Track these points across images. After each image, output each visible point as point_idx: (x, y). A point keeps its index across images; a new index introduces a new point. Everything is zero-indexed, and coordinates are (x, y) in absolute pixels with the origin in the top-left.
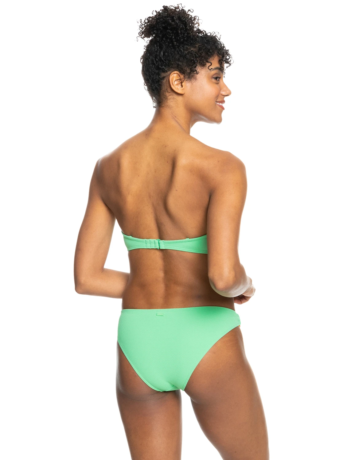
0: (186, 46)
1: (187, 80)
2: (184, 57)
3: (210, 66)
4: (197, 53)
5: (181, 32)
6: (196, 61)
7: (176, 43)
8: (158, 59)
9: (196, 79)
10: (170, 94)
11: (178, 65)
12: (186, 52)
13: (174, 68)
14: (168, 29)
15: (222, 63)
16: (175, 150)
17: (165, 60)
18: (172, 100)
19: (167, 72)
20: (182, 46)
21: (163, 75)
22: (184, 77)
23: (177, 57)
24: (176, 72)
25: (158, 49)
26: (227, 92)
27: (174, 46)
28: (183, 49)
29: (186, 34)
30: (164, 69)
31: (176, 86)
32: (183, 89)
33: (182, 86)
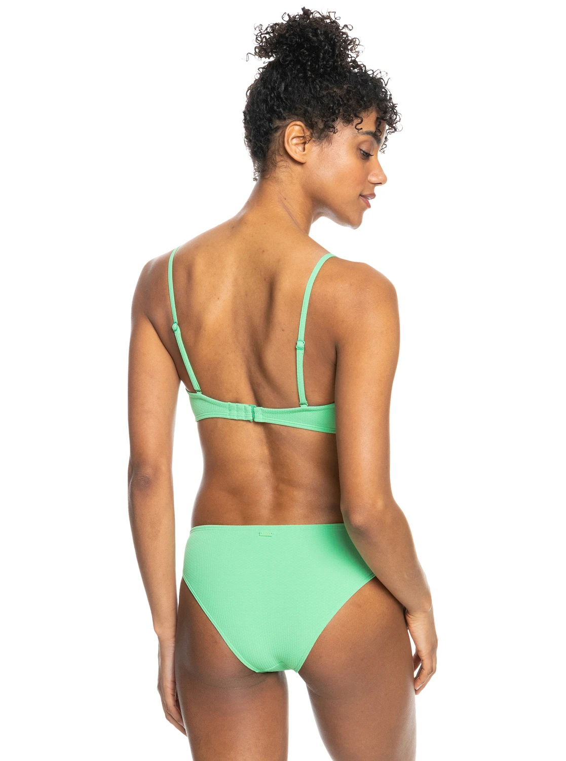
0: (326, 83)
1: (314, 141)
2: (319, 99)
3: (360, 123)
4: (341, 98)
5: (323, 57)
6: (337, 111)
7: (311, 74)
8: (274, 94)
9: (330, 141)
10: (282, 159)
11: (306, 111)
12: (325, 93)
13: (297, 115)
14: (303, 47)
15: (380, 122)
16: (279, 261)
17: (286, 99)
18: (284, 169)
19: (285, 119)
20: (320, 81)
21: (278, 123)
22: (312, 134)
23: (307, 97)
24: (298, 123)
25: (277, 78)
26: (380, 177)
27: (306, 78)
28: (320, 87)
29: (330, 63)
30: (282, 114)
31: (294, 147)
32: (304, 155)
33: (304, 149)
